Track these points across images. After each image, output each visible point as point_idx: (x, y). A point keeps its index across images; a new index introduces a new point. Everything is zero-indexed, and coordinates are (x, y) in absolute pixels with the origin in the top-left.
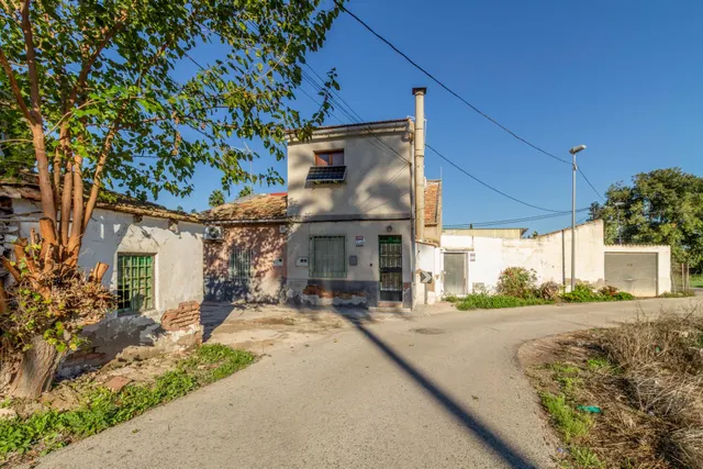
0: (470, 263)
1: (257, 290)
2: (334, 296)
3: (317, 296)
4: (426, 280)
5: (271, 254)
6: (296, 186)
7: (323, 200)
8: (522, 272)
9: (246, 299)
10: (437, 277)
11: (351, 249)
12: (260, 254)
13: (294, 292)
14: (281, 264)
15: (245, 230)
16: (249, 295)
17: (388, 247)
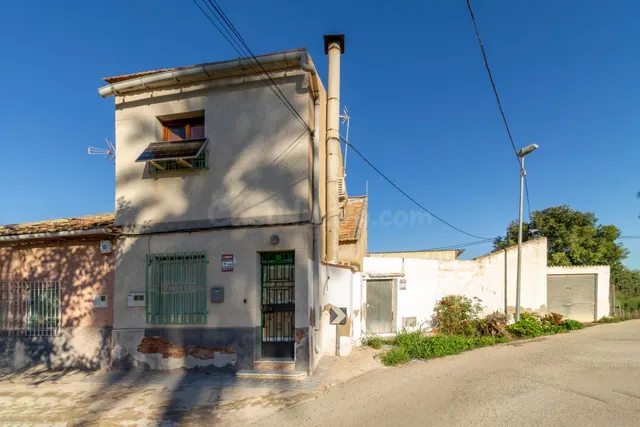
0: (400, 292)
1: (65, 349)
2: (186, 353)
3: (160, 356)
4: (338, 320)
5: (89, 289)
6: (129, 177)
7: (170, 198)
8: (462, 301)
9: (49, 363)
10: (356, 313)
11: (214, 276)
12: (72, 290)
13: (123, 351)
14: (104, 304)
15: (48, 250)
16: (53, 358)
17: (275, 271)
